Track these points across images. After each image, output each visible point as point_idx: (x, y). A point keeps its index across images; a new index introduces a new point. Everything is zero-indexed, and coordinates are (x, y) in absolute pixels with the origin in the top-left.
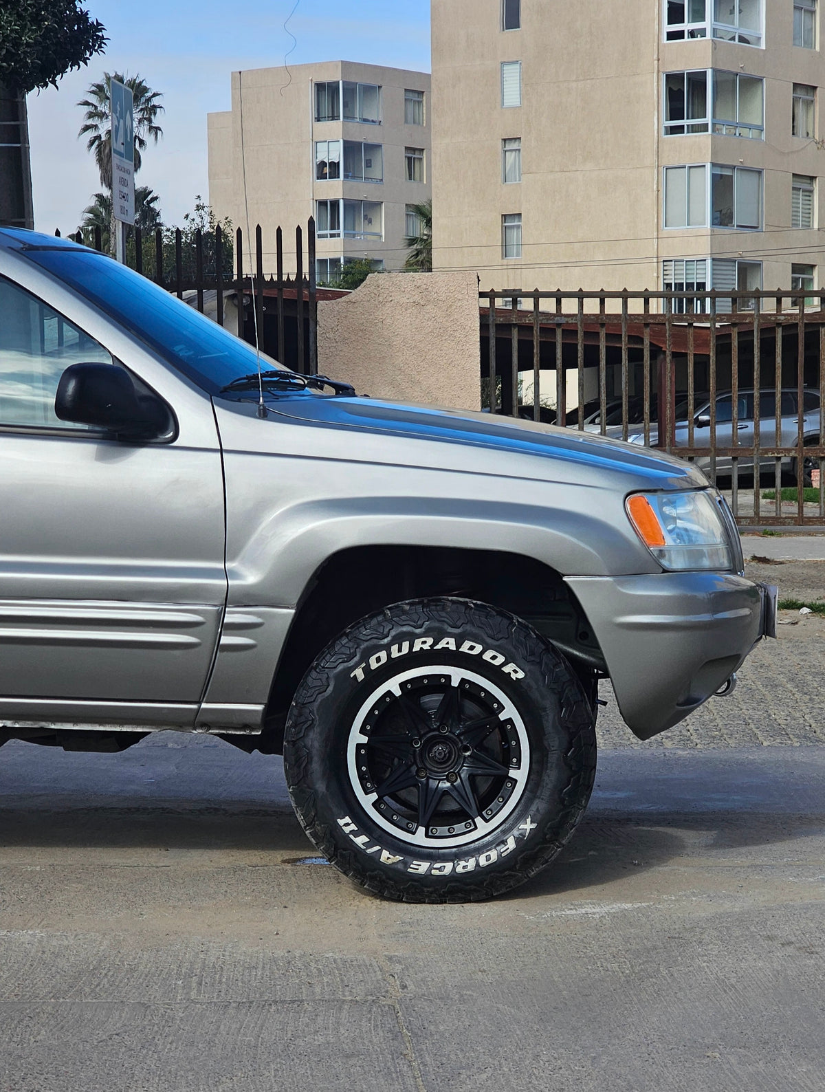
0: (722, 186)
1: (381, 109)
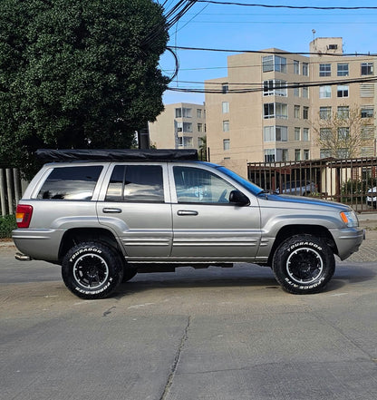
0: (278, 131)
1: (192, 114)
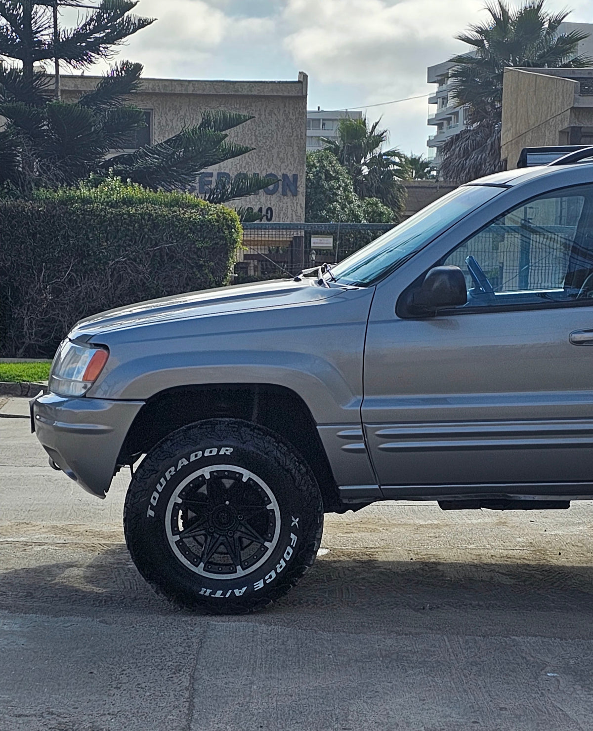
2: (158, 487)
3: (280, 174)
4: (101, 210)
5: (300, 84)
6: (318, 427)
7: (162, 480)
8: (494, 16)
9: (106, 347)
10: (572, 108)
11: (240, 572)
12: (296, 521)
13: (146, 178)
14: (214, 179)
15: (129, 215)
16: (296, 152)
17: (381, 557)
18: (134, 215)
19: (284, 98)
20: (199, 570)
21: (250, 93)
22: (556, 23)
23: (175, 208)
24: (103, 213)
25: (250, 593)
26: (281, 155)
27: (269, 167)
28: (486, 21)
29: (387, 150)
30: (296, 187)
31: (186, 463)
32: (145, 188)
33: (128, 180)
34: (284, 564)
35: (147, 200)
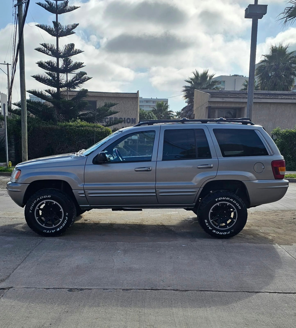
2: (32, 205)
3: (131, 118)
4: (74, 128)
5: (136, 94)
6: (73, 191)
7: (33, 203)
8: (195, 75)
9: (20, 170)
10: (208, 101)
11: (54, 226)
12: (67, 214)
13: (89, 120)
14: (113, 119)
15: (82, 130)
16: (135, 112)
17: (101, 222)
18: (83, 130)
19: (132, 98)
20: (43, 226)
21: (123, 96)
22: (211, 77)
23: (94, 128)
24: (75, 129)
25: (56, 232)
26: (131, 113)
27: (128, 116)
28: (193, 76)
29: (169, 110)
30: (135, 121)
31: (39, 199)
32: (87, 122)
33: (83, 120)
34: (64, 225)
35: (87, 126)
